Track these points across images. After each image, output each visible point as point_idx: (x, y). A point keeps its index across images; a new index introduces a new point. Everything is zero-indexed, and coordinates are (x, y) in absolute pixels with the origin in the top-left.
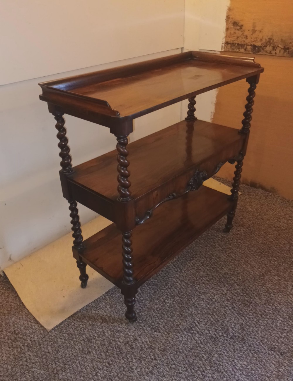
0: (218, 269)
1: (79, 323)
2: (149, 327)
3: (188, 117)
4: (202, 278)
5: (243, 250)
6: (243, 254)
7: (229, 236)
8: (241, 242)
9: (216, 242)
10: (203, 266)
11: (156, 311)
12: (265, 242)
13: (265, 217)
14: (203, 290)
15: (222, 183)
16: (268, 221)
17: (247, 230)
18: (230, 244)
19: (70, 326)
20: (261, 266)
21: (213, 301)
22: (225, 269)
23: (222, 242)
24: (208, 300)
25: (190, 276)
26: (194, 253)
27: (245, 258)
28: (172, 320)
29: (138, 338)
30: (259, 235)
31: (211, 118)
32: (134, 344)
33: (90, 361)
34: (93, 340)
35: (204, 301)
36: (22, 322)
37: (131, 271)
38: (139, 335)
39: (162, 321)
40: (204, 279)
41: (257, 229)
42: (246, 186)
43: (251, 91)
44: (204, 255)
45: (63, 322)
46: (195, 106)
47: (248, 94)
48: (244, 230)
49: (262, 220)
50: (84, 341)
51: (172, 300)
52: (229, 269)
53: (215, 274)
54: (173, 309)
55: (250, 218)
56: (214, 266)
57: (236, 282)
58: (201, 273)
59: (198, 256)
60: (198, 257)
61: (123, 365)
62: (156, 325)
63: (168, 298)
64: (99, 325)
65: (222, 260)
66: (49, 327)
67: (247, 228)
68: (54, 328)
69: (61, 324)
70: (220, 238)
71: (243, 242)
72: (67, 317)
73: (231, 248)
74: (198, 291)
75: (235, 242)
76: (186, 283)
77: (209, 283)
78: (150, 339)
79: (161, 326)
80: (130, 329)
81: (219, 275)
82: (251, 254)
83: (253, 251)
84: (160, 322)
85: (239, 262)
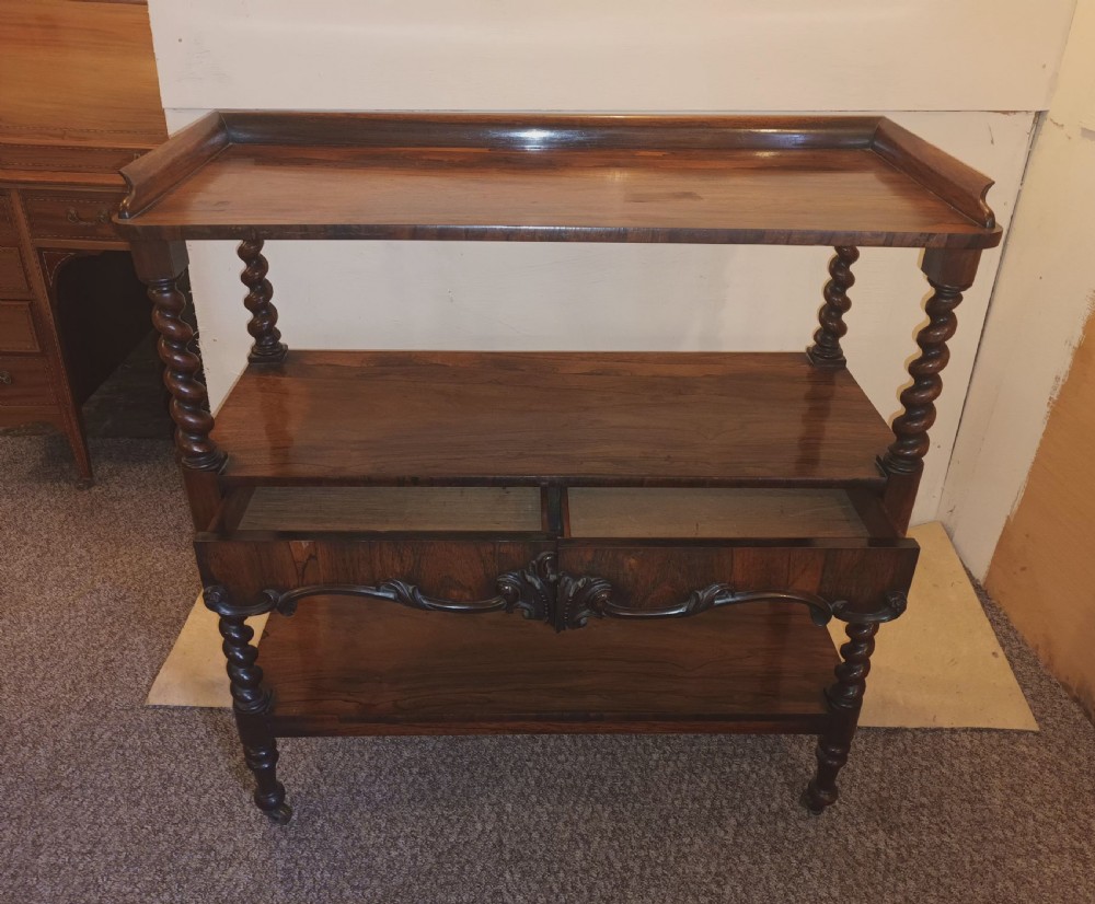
0: (633, 883)
1: (202, 734)
2: (287, 861)
4: (559, 869)
7: (802, 824)
8: (817, 872)
9: (744, 810)
10: (611, 840)
11: (350, 841)
14: (514, 897)
15: (1010, 655)
16: (1010, 884)
17: (892, 854)
18: (775, 850)
19: (183, 726)
23: (761, 823)
25: (535, 835)
26: (635, 789)
28: (348, 892)
29: (235, 864)
31: (1050, 398)
32: (213, 865)
34: (172, 789)
36: (142, 654)
38: (247, 859)
39: (327, 875)
40: (562, 875)
41: (928, 875)
44: (655, 816)
48: (882, 846)
49: (994, 863)
50: (161, 775)
51: (417, 850)
53: (606, 887)
55: (957, 825)
56: (635, 866)
58: (579, 854)
61: (139, 885)
62: (303, 872)
63: (416, 838)
64: (222, 767)
65: (681, 870)
66: (154, 699)
67: (898, 849)
68: (161, 707)
69: (175, 708)
70: (769, 806)
71: (822, 876)
72: (202, 705)
73: (763, 863)
74: (500, 887)
75: (800, 855)
76: (501, 841)
77: (557, 896)
78: (251, 887)
79: (309, 883)
80: (253, 830)
81: (612, 898)
84: (318, 874)
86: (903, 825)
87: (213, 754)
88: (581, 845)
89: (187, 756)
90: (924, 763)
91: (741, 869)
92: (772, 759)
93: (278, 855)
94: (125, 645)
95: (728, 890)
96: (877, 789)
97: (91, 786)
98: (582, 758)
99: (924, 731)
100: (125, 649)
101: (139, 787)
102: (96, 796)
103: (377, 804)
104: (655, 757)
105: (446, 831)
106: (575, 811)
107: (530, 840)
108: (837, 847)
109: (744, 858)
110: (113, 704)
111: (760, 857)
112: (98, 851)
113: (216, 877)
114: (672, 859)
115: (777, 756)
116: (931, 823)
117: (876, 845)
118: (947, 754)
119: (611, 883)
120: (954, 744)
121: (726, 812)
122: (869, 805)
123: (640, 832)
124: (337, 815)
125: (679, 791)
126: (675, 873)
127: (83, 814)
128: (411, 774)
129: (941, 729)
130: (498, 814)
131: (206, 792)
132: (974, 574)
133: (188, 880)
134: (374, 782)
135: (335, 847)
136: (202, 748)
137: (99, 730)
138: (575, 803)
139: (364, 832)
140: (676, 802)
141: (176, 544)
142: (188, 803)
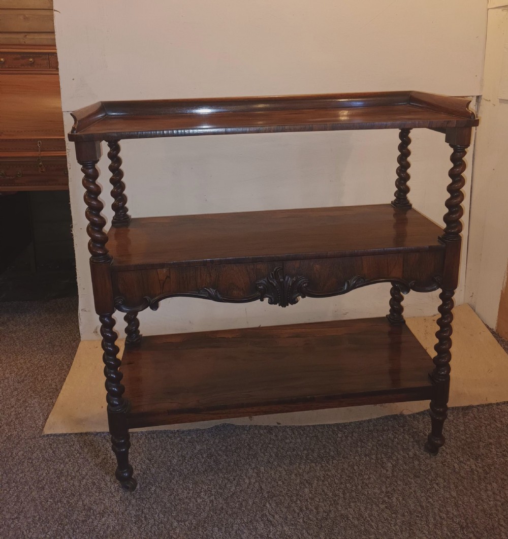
0: (340, 502)
1: (78, 447)
2: (137, 511)
4: (297, 499)
5: (431, 500)
6: (422, 507)
7: (428, 461)
8: (441, 485)
9: (395, 458)
10: (323, 481)
11: (172, 497)
12: (494, 512)
14: (274, 516)
17: (480, 470)
18: (416, 476)
19: (66, 444)
22: (351, 510)
23: (405, 464)
25: (280, 483)
26: (332, 453)
27: (418, 516)
28: (175, 524)
29: (106, 515)
30: (497, 492)
32: (93, 517)
33: (30, 498)
34: (63, 479)
35: (254, 533)
36: (37, 409)
38: (112, 512)
39: (161, 516)
40: (299, 502)
44: (346, 466)
45: (65, 435)
48: (474, 467)
51: (212, 498)
52: (361, 515)
53: (325, 506)
54: (195, 511)
56: (340, 493)
58: (307, 490)
59: (335, 461)
60: (331, 464)
61: (49, 533)
62: (147, 516)
63: (211, 492)
64: (92, 464)
65: (366, 493)
66: (47, 431)
67: (483, 467)
68: (51, 435)
69: (60, 435)
70: (408, 454)
71: (444, 486)
72: (76, 432)
73: (411, 484)
74: (264, 512)
75: (430, 478)
76: (261, 487)
77: (298, 514)
78: (117, 527)
79: (152, 521)
80: (114, 496)
81: (330, 511)
82: (437, 518)
83: (448, 512)
84: (156, 516)
85: (394, 515)
86: (483, 454)
87: (85, 458)
88: (307, 486)
89: (70, 461)
90: (486, 422)
91: (400, 488)
92: (404, 430)
93: (131, 508)
94: (27, 404)
95: (394, 499)
96: (465, 438)
97: (14, 482)
98: (299, 440)
99: (483, 406)
100: (27, 407)
101: (43, 479)
102: (17, 487)
103: (186, 476)
104: (340, 435)
105: (228, 486)
106: (300, 468)
107: (277, 485)
108: (450, 471)
109: (399, 482)
110: (23, 436)
111: (409, 481)
112: (21, 517)
113: (95, 524)
114: (360, 487)
115: (407, 428)
116: (497, 452)
117: (470, 467)
118: (497, 416)
119: (328, 504)
120: (499, 410)
121: (385, 460)
122: (462, 447)
123: (339, 475)
124: (163, 483)
125: (357, 451)
126: (363, 494)
127: (10, 497)
128: (203, 458)
129: (491, 404)
130: (257, 473)
131: (84, 478)
132: (490, 327)
133: (78, 528)
134: (182, 464)
135: (164, 500)
136: (78, 455)
137: (15, 451)
138: (300, 464)
139: (180, 491)
140: (356, 458)
141: (50, 352)
142: (73, 485)
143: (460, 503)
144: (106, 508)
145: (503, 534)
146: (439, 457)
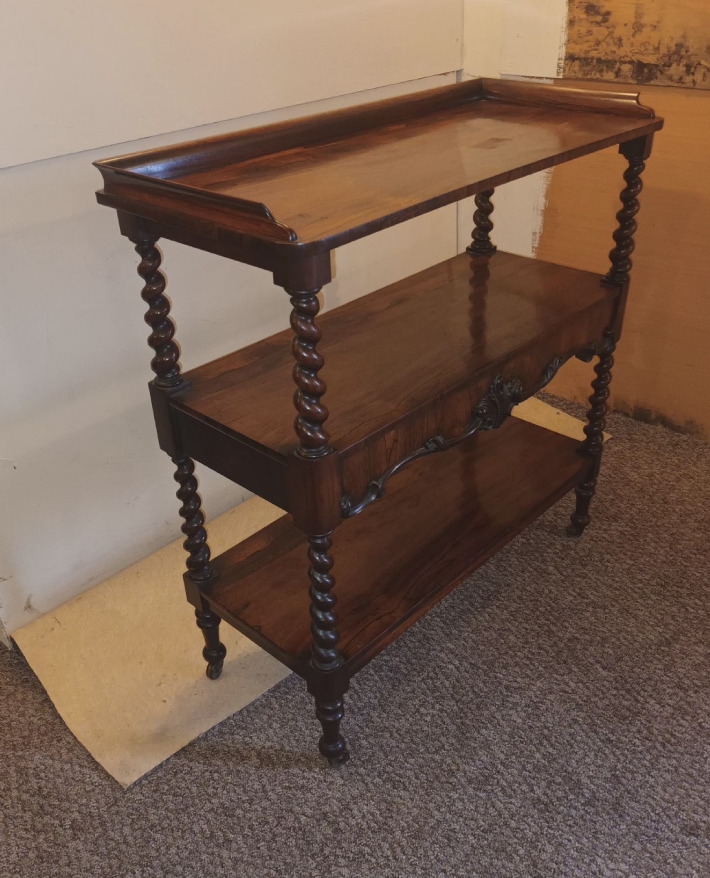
0: (553, 628)
1: (202, 768)
2: (379, 776)
3: (473, 244)
4: (514, 651)
5: (617, 579)
6: (616, 589)
7: (580, 546)
8: (612, 560)
9: (549, 559)
10: (516, 621)
12: (671, 558)
13: (672, 495)
14: (516, 681)
15: (564, 410)
16: (680, 507)
17: (628, 529)
18: (584, 566)
19: (179, 776)
20: (662, 619)
21: (542, 709)
22: (570, 629)
23: (563, 559)
24: (529, 707)
25: (482, 647)
26: (492, 589)
27: (623, 599)
28: (437, 757)
29: (352, 806)
30: (658, 540)
31: (533, 247)
32: (340, 820)
33: (229, 863)
34: (239, 812)
35: (519, 709)
36: (58, 765)
37: (332, 634)
38: (353, 798)
39: (412, 761)
40: (519, 654)
41: (650, 526)
42: (623, 418)
43: (632, 177)
44: (518, 592)
45: (161, 765)
46: (492, 217)
47: (624, 184)
48: (620, 529)
49: (665, 503)
50: (216, 813)
51: (437, 706)
52: (582, 628)
53: (545, 641)
54: (438, 731)
55: (634, 498)
56: (542, 621)
57: (598, 662)
58: (511, 637)
59: (503, 595)
60: (502, 599)
62: (397, 772)
63: (428, 702)
64: (252, 772)
65: (564, 606)
66: (127, 779)
67: (628, 525)
68: (141, 779)
69: (155, 770)
70: (557, 549)
71: (616, 560)
73: (587, 575)
74: (504, 683)
75: (597, 559)
76: (472, 663)
77: (532, 664)
78: (382, 807)
79: (409, 773)
80: (332, 782)
81: (555, 643)
82: (637, 590)
83: (641, 581)
84: (406, 764)
85: (607, 611)
86: (617, 513)
87: (231, 771)
88: (507, 634)
89: (215, 788)
91: (584, 584)
93: (368, 779)
94: (31, 772)
95: (592, 597)
97: (174, 865)
100: (37, 774)
101: (213, 833)
102: (189, 866)
103: (380, 705)
105: (438, 684)
106: (481, 622)
107: (483, 651)
108: (605, 543)
109: (577, 579)
110: (94, 810)
111: (583, 573)
113: (353, 823)
114: (552, 604)
116: (625, 505)
117: (618, 530)
119: (545, 638)
121: (542, 566)
123: (522, 605)
124: (367, 730)
125: (511, 573)
126: (563, 609)
130: (451, 653)
131: (265, 792)
133: (339, 841)
135: (393, 745)
136: (216, 775)
137: (114, 834)
138: (475, 618)
139: (396, 724)
140: (518, 579)
142: (264, 808)
143: (642, 566)
144: (339, 800)
145: (695, 573)
146: (584, 537)
